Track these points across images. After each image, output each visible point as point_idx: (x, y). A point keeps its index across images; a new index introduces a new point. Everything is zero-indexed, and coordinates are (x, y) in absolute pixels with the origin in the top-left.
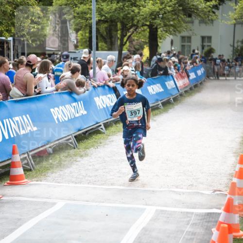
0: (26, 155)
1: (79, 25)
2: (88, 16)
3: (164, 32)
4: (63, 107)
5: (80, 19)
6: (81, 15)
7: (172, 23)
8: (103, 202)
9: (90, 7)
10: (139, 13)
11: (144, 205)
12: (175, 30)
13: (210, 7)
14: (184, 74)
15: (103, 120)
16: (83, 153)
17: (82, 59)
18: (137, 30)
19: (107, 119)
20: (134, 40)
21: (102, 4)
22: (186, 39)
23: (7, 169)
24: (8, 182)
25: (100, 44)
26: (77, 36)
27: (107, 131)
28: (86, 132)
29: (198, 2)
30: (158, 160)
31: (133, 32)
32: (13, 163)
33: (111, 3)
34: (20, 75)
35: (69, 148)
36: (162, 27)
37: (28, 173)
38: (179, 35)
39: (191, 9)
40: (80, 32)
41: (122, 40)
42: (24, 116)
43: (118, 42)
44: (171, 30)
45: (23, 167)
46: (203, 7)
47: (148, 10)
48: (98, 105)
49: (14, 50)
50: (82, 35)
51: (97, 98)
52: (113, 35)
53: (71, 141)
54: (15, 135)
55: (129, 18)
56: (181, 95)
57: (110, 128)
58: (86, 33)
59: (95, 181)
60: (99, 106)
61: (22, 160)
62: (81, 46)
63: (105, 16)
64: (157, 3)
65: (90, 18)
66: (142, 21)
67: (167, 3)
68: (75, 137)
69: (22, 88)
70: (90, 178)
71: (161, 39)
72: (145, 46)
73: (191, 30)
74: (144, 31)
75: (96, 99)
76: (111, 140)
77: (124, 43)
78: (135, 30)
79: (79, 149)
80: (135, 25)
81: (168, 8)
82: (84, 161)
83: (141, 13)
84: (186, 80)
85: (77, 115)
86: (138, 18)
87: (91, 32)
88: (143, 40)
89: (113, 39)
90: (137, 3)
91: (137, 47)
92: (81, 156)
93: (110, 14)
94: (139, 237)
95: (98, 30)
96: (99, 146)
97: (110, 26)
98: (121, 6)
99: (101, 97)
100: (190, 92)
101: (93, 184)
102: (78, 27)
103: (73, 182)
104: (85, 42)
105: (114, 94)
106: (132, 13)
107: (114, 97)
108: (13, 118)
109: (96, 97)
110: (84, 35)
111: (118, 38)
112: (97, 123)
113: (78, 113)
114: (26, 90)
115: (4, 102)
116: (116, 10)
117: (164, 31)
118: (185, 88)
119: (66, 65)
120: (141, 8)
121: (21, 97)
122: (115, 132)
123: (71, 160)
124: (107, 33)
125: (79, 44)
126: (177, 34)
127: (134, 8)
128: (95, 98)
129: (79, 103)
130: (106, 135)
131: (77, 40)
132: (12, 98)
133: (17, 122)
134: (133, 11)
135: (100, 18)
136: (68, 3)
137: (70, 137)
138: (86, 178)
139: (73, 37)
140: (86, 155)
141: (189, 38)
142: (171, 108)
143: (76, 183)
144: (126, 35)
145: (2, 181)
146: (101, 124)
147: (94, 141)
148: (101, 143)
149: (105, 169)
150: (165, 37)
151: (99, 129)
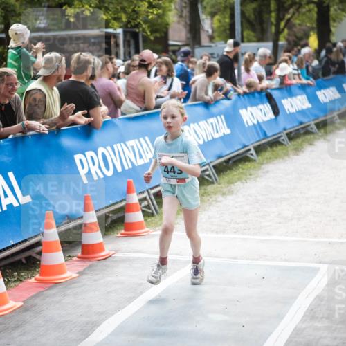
0: (146, 195)
1: (216, 7)
3: (339, 11)
4: (196, 124)
8: (257, 260)
11: (316, 263)
15: (252, 142)
16: (225, 190)
17: (225, 53)
18: (300, 10)
19: (259, 141)
20: (294, 25)
23: (120, 215)
24: (123, 232)
25: (245, 33)
26: (212, 23)
27: (260, 158)
28: (230, 159)
30: (335, 197)
31: (294, 14)
32: (128, 205)
34: (133, 83)
35: (206, 183)
36: (337, 4)
37: (149, 219)
40: (217, 17)
41: (277, 25)
42: (142, 140)
43: (271, 28)
45: (143, 211)
48: (245, 121)
49: (124, 46)
50: (220, 21)
51: (244, 110)
52: (264, 19)
53: (207, 173)
54: (131, 167)
57: (263, 153)
58: (225, 18)
59: (245, 230)
60: (247, 122)
61: (141, 200)
62: (219, 36)
68: (214, 167)
69: (138, 99)
70: (237, 226)
71: (334, 21)
72: (312, 33)
74: (310, 11)
75: (243, 112)
76: (265, 170)
77: (280, 30)
78: (297, 10)
79: (219, 184)
80: (296, 3)
82: (229, 201)
85: (216, 136)
87: (232, 16)
88: (308, 25)
89: (265, 26)
91: (299, 35)
92: (224, 194)
94: (312, 310)
95: (243, 13)
96: (248, 179)
97: (260, 6)
99: (249, 108)
101: (242, 234)
102: (213, 10)
103: (212, 231)
104: (225, 30)
105: (268, 105)
107: (267, 109)
108: (127, 143)
109: (242, 109)
110: (222, 21)
111: (272, 23)
112: (245, 146)
113: (217, 132)
114: (144, 102)
115: (113, 120)
117: (339, 9)
119: (199, 65)
121: (137, 111)
122: (270, 158)
123: (208, 200)
124: (255, 16)
125: (215, 34)
128: (241, 111)
129: (219, 117)
130: (259, 163)
131: (212, 28)
132: (125, 114)
133: (132, 147)
137: (207, 167)
138: (232, 225)
139: (207, 24)
140: (231, 192)
143: (217, 232)
144: (284, 18)
145: (113, 231)
146: (251, 147)
147: (242, 173)
148: (250, 175)
149: (258, 211)
150: (341, 19)
151: (248, 155)
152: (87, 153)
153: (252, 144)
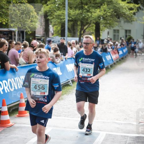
2: (62, 17)
3: (104, 27)
5: (57, 19)
6: (58, 17)
7: (108, 22)
9: (64, 12)
10: (91, 16)
12: (110, 26)
13: (132, 13)
14: (116, 52)
15: (70, 78)
21: (70, 11)
22: (116, 31)
23: (16, 107)
24: (18, 115)
26: (53, 29)
27: (73, 85)
29: (125, 11)
31: (87, 27)
33: (75, 10)
36: (103, 24)
38: (112, 29)
39: (121, 14)
40: (56, 26)
44: (108, 26)
46: (128, 13)
47: (97, 15)
48: (68, 69)
50: (56, 28)
51: (68, 65)
52: (75, 28)
54: (21, 87)
55: (85, 19)
56: (114, 64)
57: (75, 83)
59: (69, 115)
62: (56, 34)
63: (72, 18)
64: (102, 11)
65: (63, 18)
66: (93, 21)
67: (108, 11)
70: (65, 114)
71: (102, 31)
73: (121, 26)
78: (89, 26)
80: (88, 23)
81: (108, 14)
83: (93, 16)
84: (117, 55)
86: (91, 19)
88: (92, 31)
89: (75, 31)
90: (91, 11)
93: (75, 17)
96: (69, 93)
98: (81, 12)
99: (70, 65)
100: (119, 62)
101: (67, 117)
103: (55, 116)
104: (58, 31)
106: (87, 16)
108: (20, 77)
112: (68, 80)
116: (78, 14)
117: (104, 26)
118: (116, 59)
120: (93, 13)
124: (71, 27)
125: (54, 33)
126: (111, 28)
127: (89, 13)
128: (66, 65)
129: (58, 68)
130: (73, 87)
131: (53, 30)
134: (88, 15)
135: (68, 19)
136: (51, 9)
138: (63, 113)
140: (62, 99)
141: (118, 31)
142: (109, 72)
143: (57, 116)
144: (83, 29)
145: (13, 114)
146: (70, 80)
147: (66, 91)
148: (70, 92)
149: (74, 108)
150: (104, 30)
151: (69, 83)
152: (3, 81)
153: (71, 79)
